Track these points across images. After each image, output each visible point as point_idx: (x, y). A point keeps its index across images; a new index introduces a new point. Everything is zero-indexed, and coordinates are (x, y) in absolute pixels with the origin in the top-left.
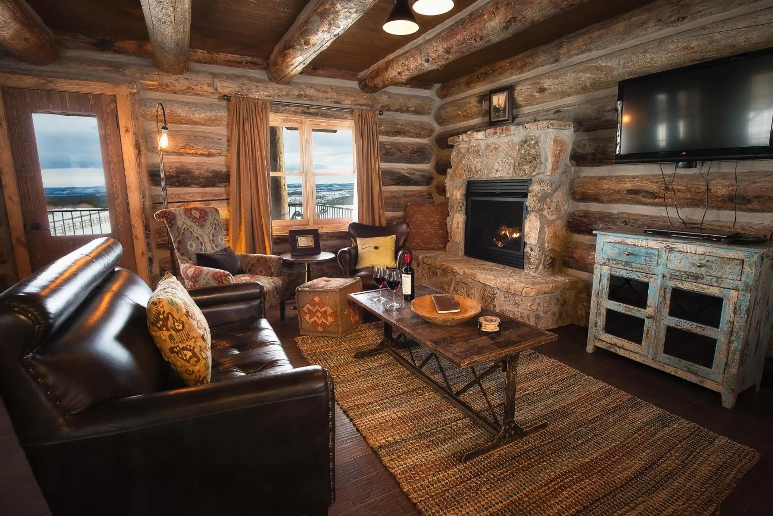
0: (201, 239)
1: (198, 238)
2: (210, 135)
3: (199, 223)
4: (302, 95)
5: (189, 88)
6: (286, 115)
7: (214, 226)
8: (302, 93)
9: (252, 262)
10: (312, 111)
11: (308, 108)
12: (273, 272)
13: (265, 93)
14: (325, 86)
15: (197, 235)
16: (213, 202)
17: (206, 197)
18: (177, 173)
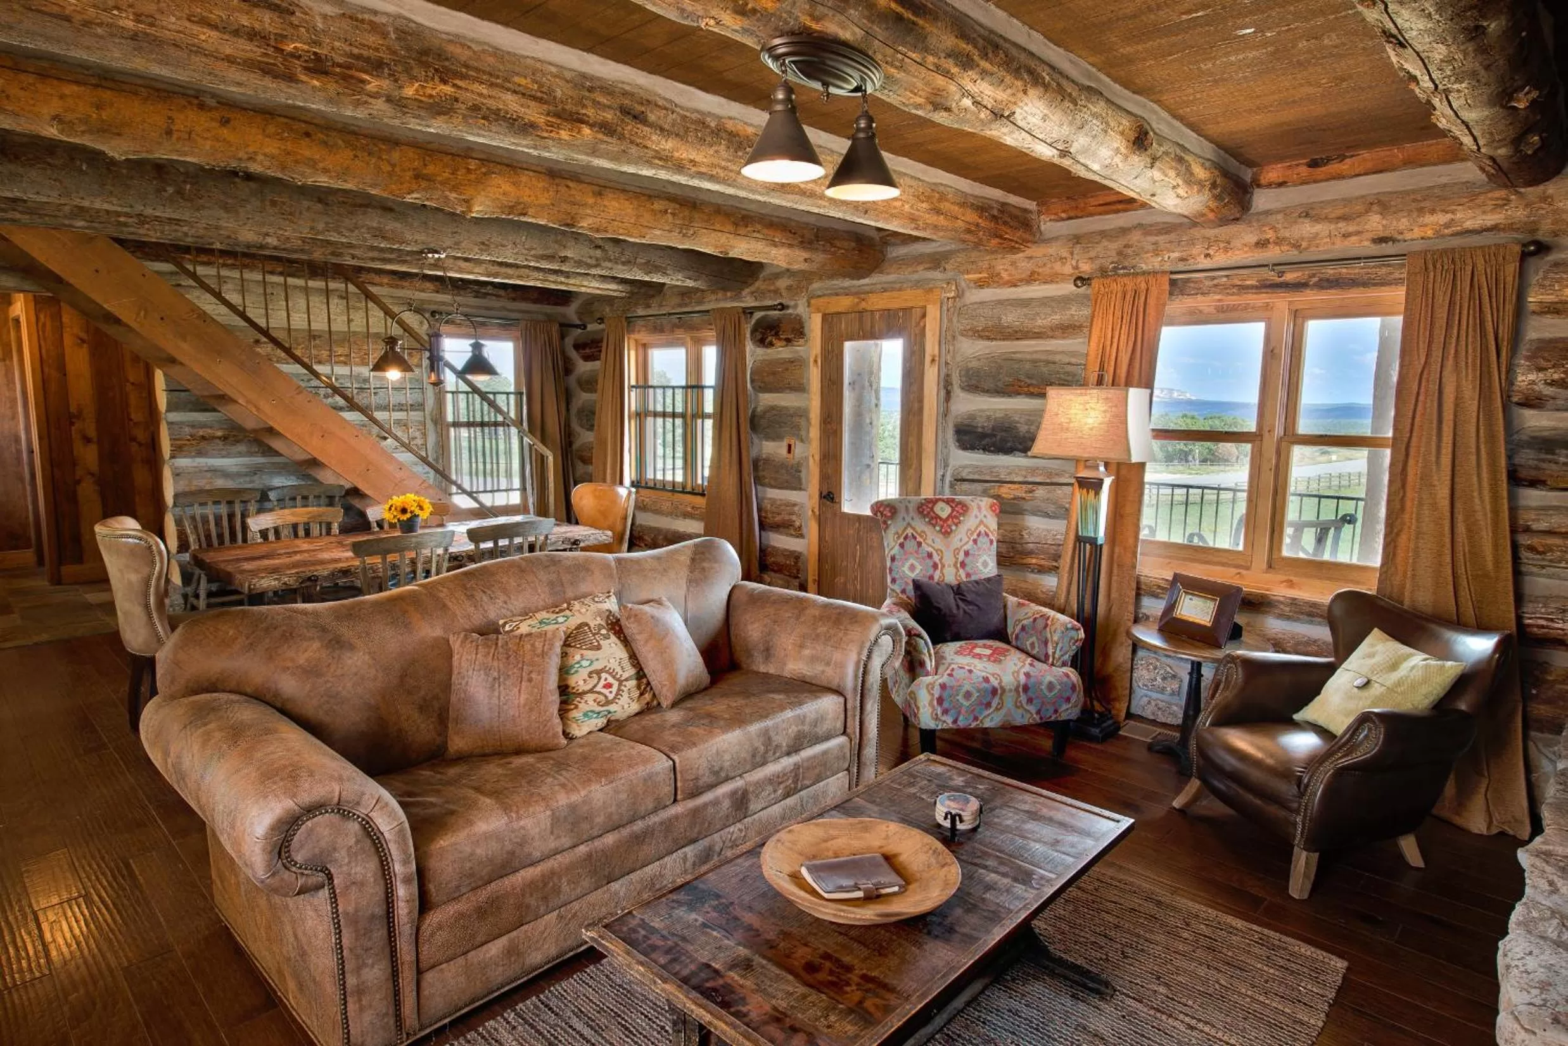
0: (936, 558)
1: (930, 556)
2: (1057, 358)
3: (942, 527)
4: (1267, 241)
5: (1033, 273)
6: (1218, 297)
7: (975, 536)
8: (1270, 235)
9: (1025, 622)
10: (1290, 277)
11: (1281, 274)
12: (1050, 652)
13: (1176, 255)
14: (1347, 201)
15: (930, 549)
16: (1040, 487)
17: (1033, 476)
18: (993, 429)
